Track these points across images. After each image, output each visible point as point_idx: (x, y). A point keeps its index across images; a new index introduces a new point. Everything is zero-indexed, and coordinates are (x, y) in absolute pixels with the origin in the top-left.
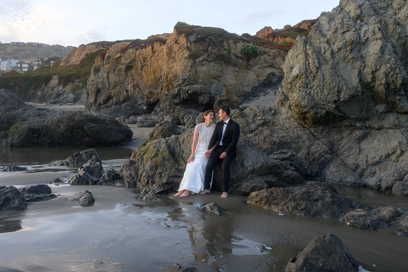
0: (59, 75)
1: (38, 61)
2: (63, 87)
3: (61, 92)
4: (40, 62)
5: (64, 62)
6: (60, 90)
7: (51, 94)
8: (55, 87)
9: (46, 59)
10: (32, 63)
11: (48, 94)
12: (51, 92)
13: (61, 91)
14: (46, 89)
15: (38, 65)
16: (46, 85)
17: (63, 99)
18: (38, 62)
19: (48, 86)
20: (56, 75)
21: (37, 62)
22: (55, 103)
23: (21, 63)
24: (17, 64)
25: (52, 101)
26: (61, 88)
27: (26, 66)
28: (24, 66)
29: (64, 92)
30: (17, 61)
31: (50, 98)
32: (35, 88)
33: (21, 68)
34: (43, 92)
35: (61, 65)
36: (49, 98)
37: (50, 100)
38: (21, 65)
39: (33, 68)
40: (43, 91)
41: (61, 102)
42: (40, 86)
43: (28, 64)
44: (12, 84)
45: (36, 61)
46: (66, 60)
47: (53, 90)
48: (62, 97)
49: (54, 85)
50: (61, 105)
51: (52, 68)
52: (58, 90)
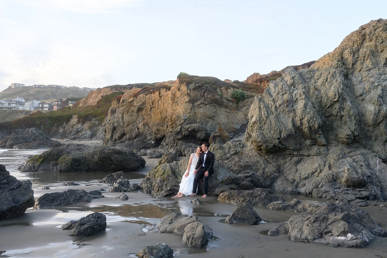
0: (79, 115)
1: (58, 102)
2: (82, 125)
3: (79, 130)
4: (60, 103)
5: (82, 103)
6: (79, 128)
7: (71, 132)
8: (75, 125)
9: (65, 99)
10: (52, 103)
11: (68, 131)
12: (71, 129)
13: (80, 128)
14: (67, 127)
15: (58, 105)
16: (67, 124)
17: (82, 135)
18: (58, 103)
19: (69, 124)
20: (76, 115)
21: (57, 102)
22: (74, 139)
23: (43, 103)
24: (39, 104)
25: (72, 137)
26: (80, 125)
27: (47, 106)
28: (45, 106)
29: (82, 129)
30: (39, 102)
31: (70, 135)
32: (58, 126)
33: (43, 108)
34: (64, 130)
35: (80, 105)
36: (69, 134)
37: (71, 136)
38: (42, 105)
39: (53, 108)
40: (64, 128)
41: (80, 138)
42: (62, 124)
43: (49, 104)
44: (38, 122)
45: (56, 102)
46: (84, 101)
47: (73, 127)
48: (81, 134)
49: (74, 123)
50: (80, 141)
51: (72, 109)
52: (78, 128)
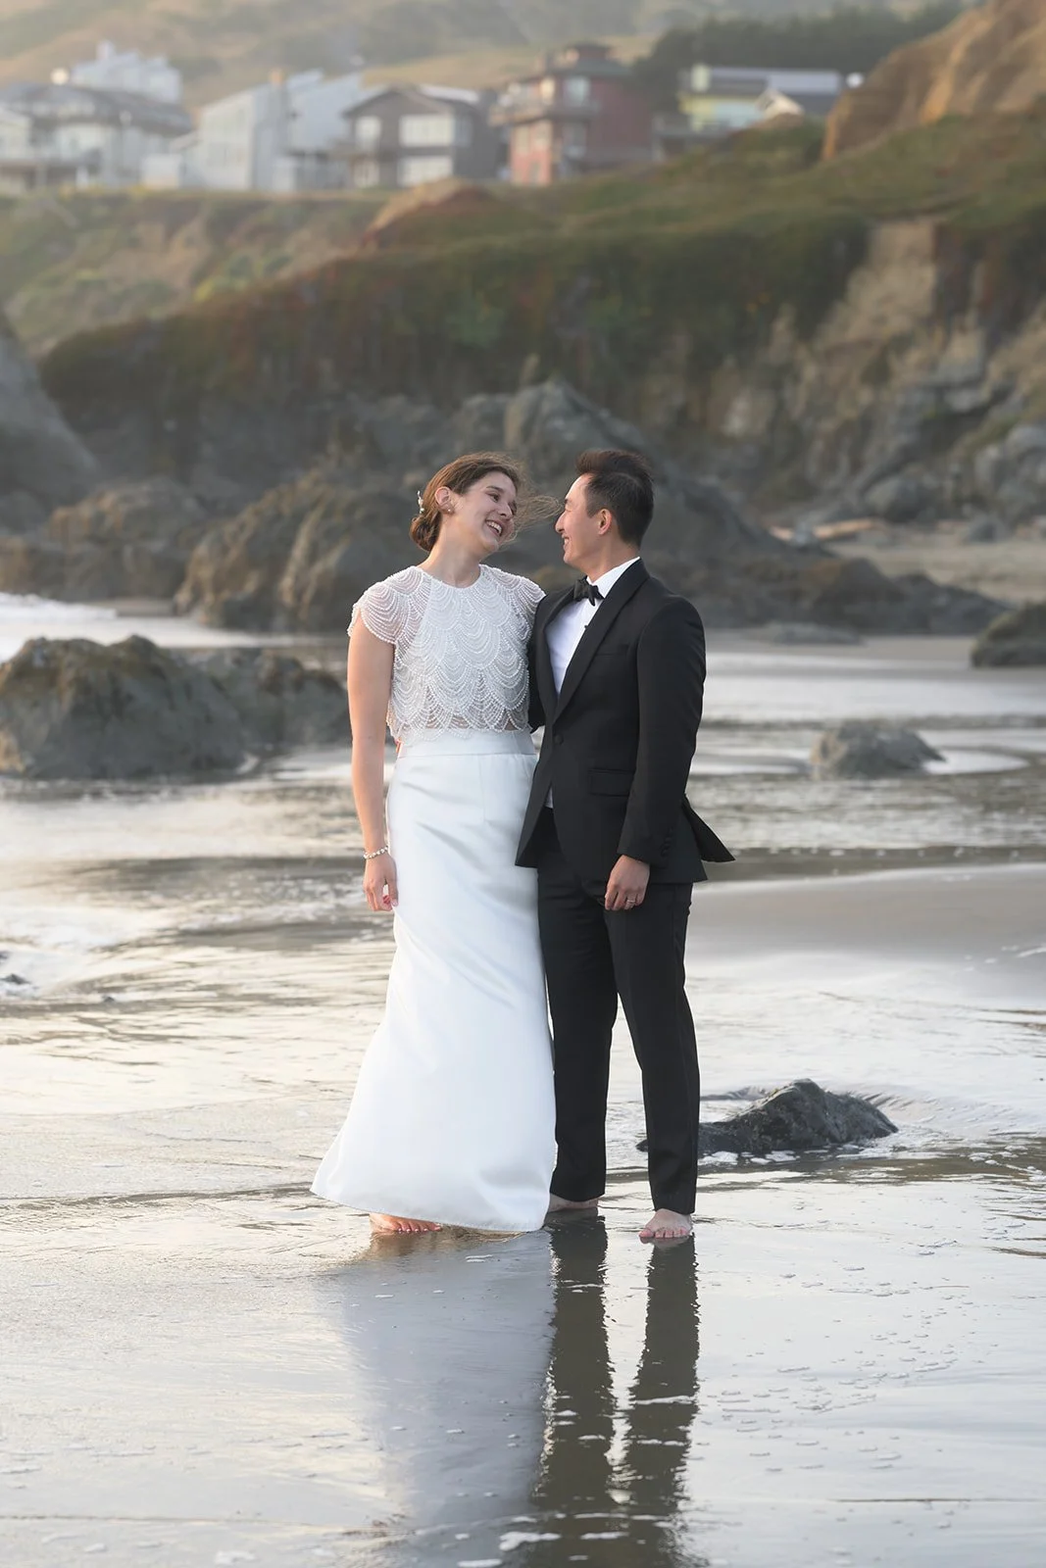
0: (942, 219)
1: (560, 76)
2: (993, 344)
3: (963, 401)
4: (579, 89)
5: (966, 73)
6: (958, 375)
7: (864, 427)
8: (901, 343)
9: (630, 49)
10: (491, 95)
11: (828, 426)
12: (865, 396)
13: (972, 383)
14: (810, 372)
15: (558, 118)
16: (808, 326)
17: (1003, 471)
18: (560, 92)
19: (831, 334)
20: (907, 215)
21: (547, 88)
22: (909, 514)
23: (393, 104)
24: (354, 114)
25: (884, 494)
26: (963, 350)
27: (430, 130)
28: (418, 130)
29: (1000, 396)
30: (354, 88)
31: (856, 466)
32: (703, 366)
33: (391, 154)
34: (780, 407)
35: (939, 101)
36: (844, 462)
37: (859, 481)
38: (391, 128)
39: (502, 154)
40: (776, 386)
41: (979, 501)
42: (747, 339)
43: (459, 109)
44: (479, 324)
45: (534, 80)
46: (983, 52)
47: (879, 374)
48: (992, 452)
49: (897, 324)
50: (987, 535)
51: (840, 146)
52: (939, 377)
